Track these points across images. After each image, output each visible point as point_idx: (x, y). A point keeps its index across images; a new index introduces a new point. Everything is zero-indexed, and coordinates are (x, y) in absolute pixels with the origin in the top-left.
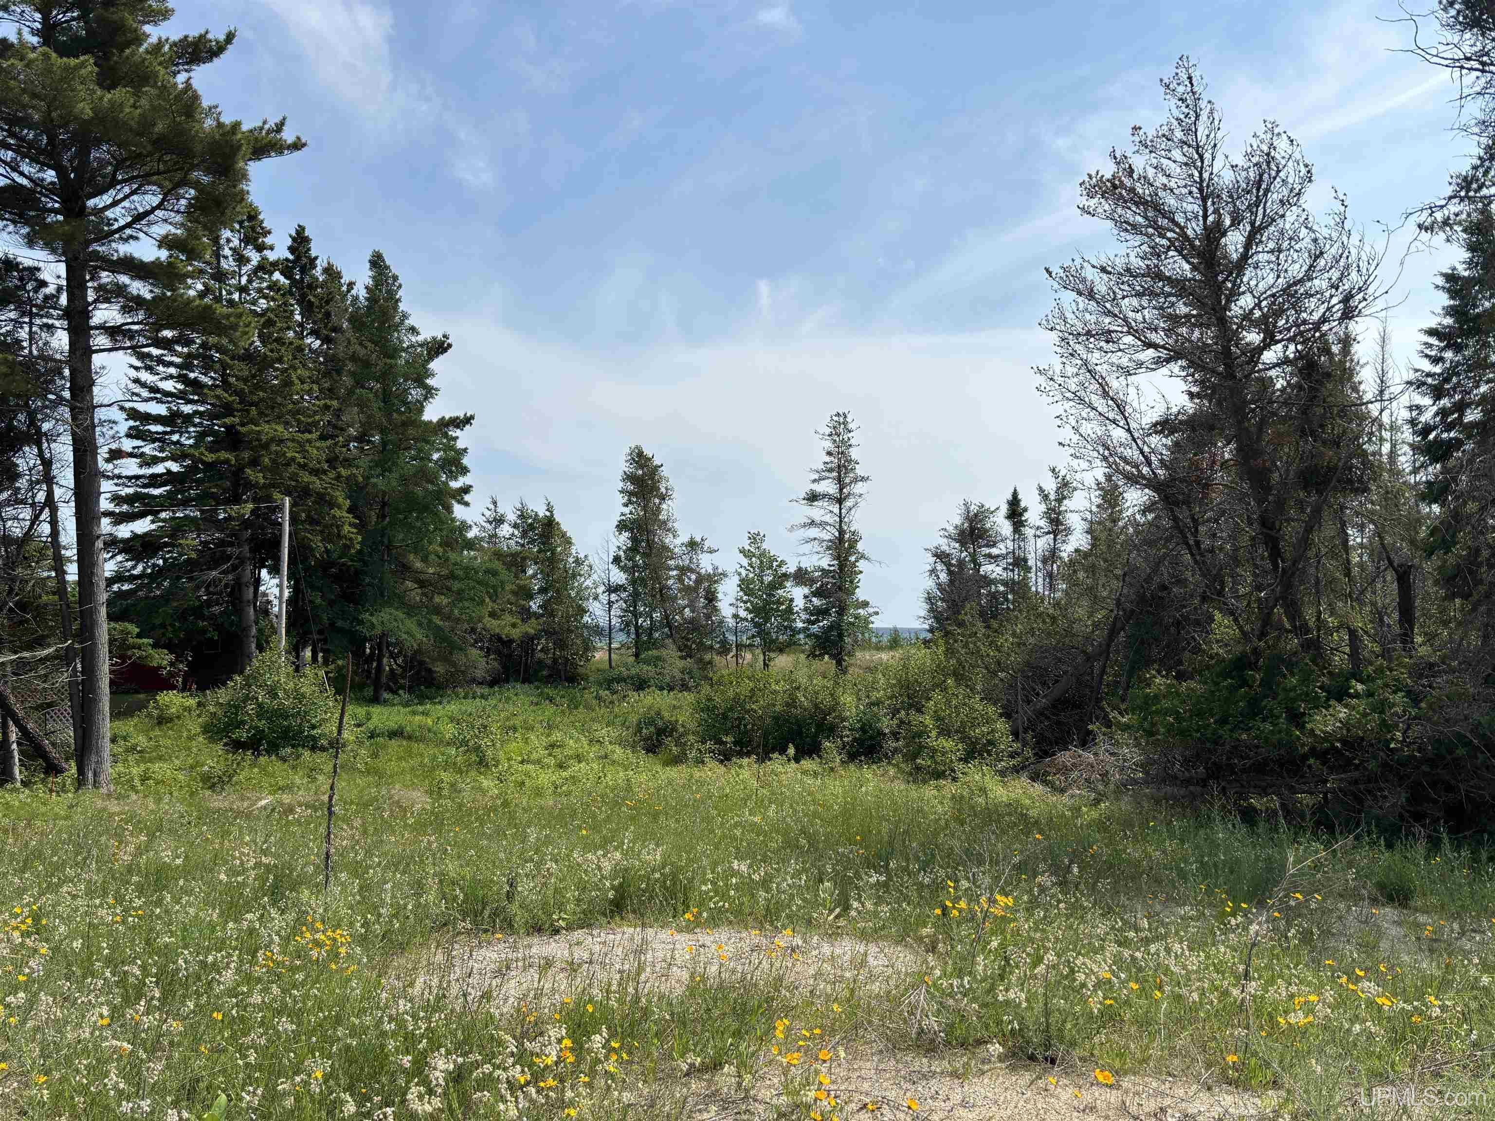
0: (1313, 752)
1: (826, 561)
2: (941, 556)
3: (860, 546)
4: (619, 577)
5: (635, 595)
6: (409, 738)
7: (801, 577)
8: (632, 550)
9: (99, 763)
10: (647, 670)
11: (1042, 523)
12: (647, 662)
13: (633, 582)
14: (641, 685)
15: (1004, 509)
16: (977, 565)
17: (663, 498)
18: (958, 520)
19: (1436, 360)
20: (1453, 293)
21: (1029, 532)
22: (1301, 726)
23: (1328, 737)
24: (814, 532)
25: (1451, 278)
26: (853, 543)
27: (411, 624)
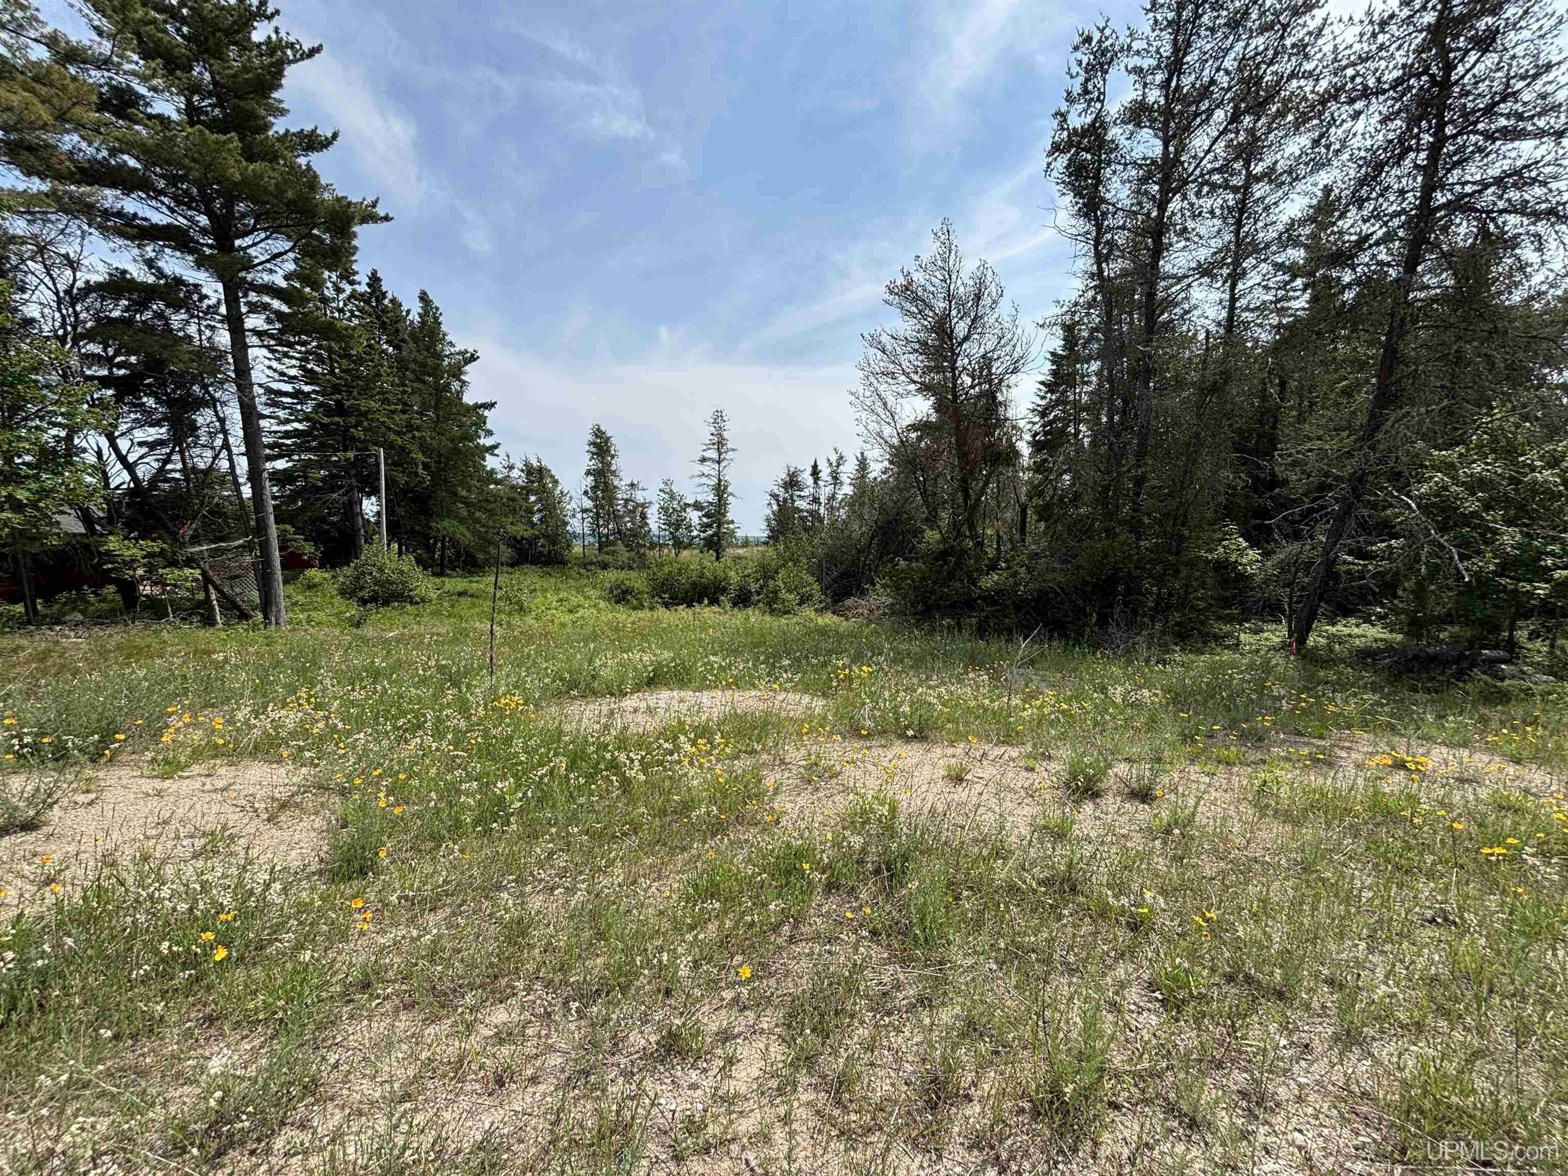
0: (980, 597)
1: (711, 497)
2: (775, 496)
3: (730, 489)
4: (588, 504)
5: (598, 514)
6: (472, 596)
7: (697, 506)
8: (595, 488)
9: (279, 611)
10: (608, 558)
11: (829, 479)
12: (607, 553)
13: (596, 506)
14: (605, 566)
15: (809, 470)
16: (793, 501)
17: (613, 457)
18: (784, 476)
19: (1043, 398)
20: (1053, 362)
21: (821, 483)
22: (975, 584)
23: (988, 590)
24: (704, 480)
25: (1053, 354)
26: (726, 487)
27: (462, 529)
